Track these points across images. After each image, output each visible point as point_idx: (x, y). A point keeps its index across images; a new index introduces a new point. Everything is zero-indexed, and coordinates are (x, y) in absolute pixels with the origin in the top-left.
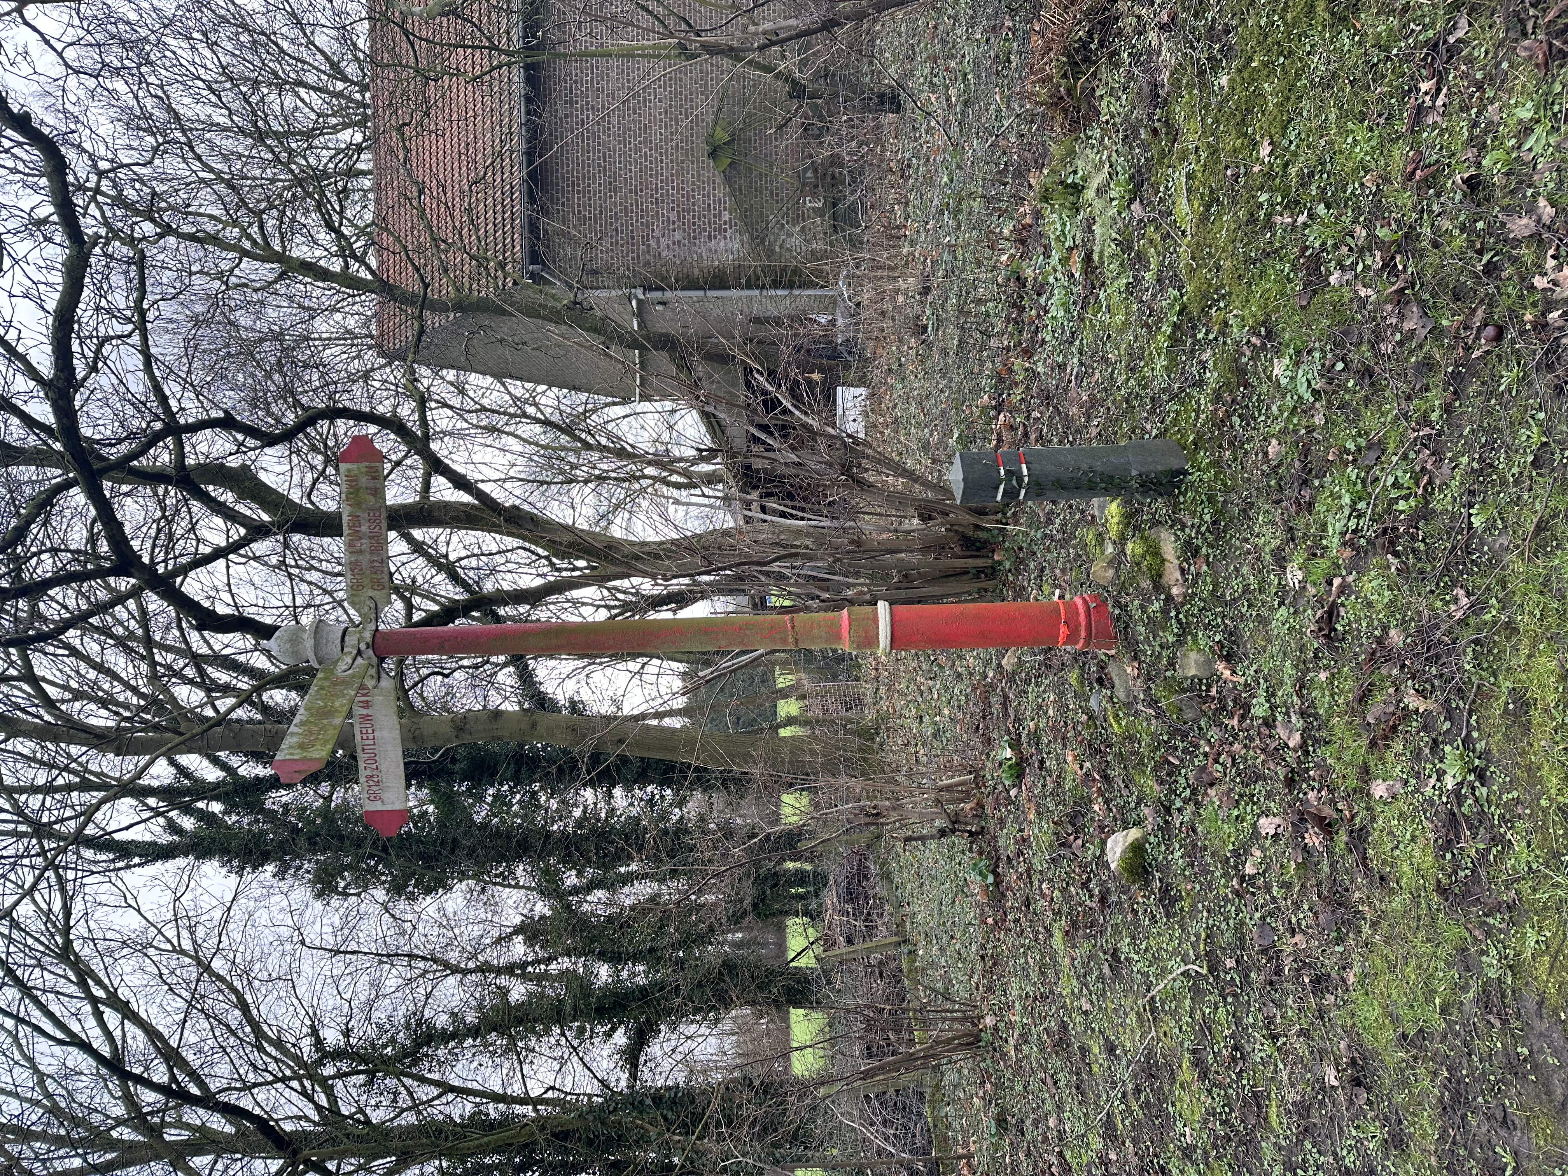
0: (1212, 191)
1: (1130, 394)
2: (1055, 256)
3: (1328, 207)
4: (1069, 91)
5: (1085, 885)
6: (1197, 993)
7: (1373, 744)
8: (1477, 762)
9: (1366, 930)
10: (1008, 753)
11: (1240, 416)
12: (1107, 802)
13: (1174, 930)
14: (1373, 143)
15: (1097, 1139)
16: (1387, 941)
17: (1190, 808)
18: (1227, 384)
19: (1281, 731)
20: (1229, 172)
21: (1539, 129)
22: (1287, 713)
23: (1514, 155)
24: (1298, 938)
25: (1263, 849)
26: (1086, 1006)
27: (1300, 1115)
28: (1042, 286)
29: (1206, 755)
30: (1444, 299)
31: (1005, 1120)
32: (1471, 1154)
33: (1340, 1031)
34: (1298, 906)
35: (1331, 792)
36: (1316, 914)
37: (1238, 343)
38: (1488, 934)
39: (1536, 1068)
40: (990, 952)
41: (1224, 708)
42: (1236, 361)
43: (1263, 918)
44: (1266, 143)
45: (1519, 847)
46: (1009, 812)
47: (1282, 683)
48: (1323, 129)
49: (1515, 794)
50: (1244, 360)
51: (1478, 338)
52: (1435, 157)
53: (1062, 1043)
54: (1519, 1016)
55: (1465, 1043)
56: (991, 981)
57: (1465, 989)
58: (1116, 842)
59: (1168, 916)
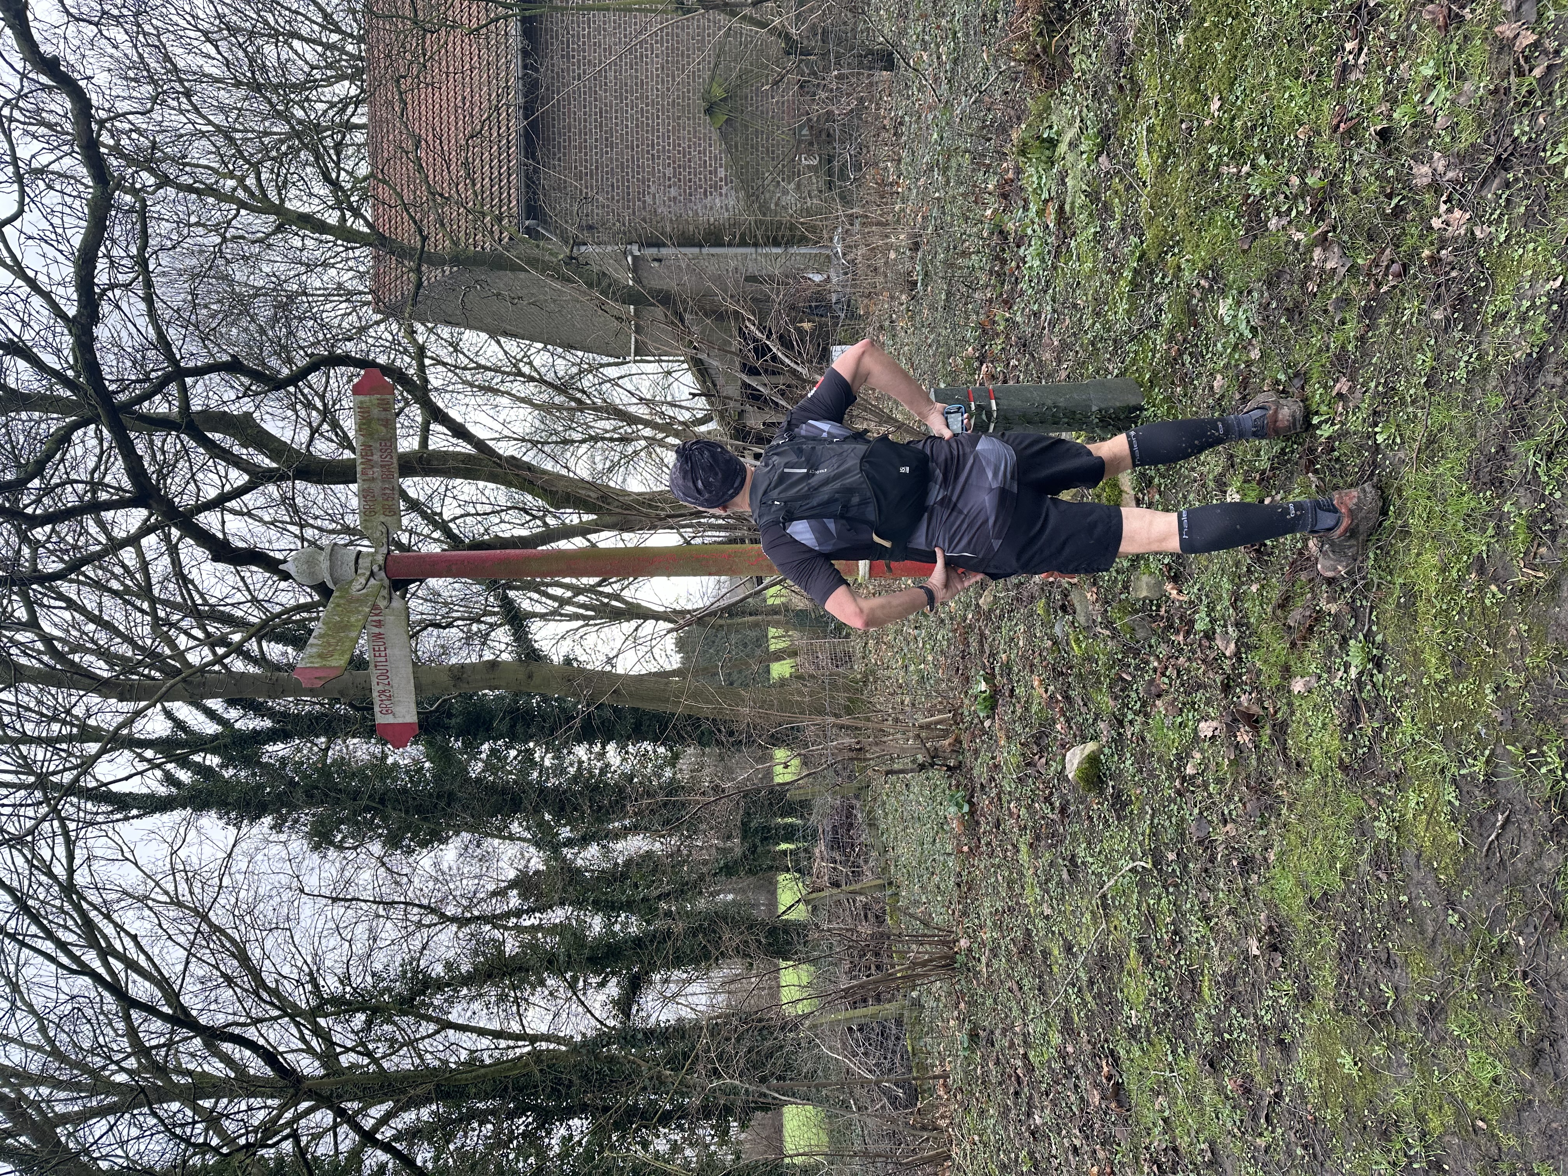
0: (1169, 144)
1: (1095, 337)
2: (1033, 208)
3: (1268, 158)
4: (1045, 49)
5: (1047, 800)
6: (1143, 886)
7: (1293, 645)
8: (1375, 651)
9: (1284, 811)
10: (983, 686)
11: (1190, 354)
12: (1068, 721)
13: (1124, 831)
14: (1306, 98)
15: (1057, 1035)
16: (1301, 818)
17: (1140, 719)
18: (1180, 324)
19: (1219, 642)
20: (1184, 126)
21: (1440, 86)
22: (1225, 626)
23: (1419, 109)
24: (1229, 826)
25: (1202, 751)
26: (1048, 911)
27: (1227, 985)
28: (1022, 238)
29: (1155, 670)
30: (1361, 241)
31: (977, 1035)
32: (1361, 994)
33: (1261, 904)
34: (1229, 798)
35: (1259, 693)
36: (1244, 804)
37: (1189, 286)
38: (1380, 802)
39: (1413, 912)
40: (965, 878)
41: (1171, 626)
42: (1188, 302)
43: (1201, 813)
44: (1216, 99)
45: (1406, 724)
46: (983, 742)
47: (1220, 598)
48: (1264, 87)
49: (1404, 676)
50: (1195, 301)
51: (1386, 275)
52: (1356, 111)
53: (1026, 950)
54: (1402, 869)
55: (1360, 900)
56: (966, 906)
57: (1360, 852)
58: (1074, 754)
59: (1119, 819)
